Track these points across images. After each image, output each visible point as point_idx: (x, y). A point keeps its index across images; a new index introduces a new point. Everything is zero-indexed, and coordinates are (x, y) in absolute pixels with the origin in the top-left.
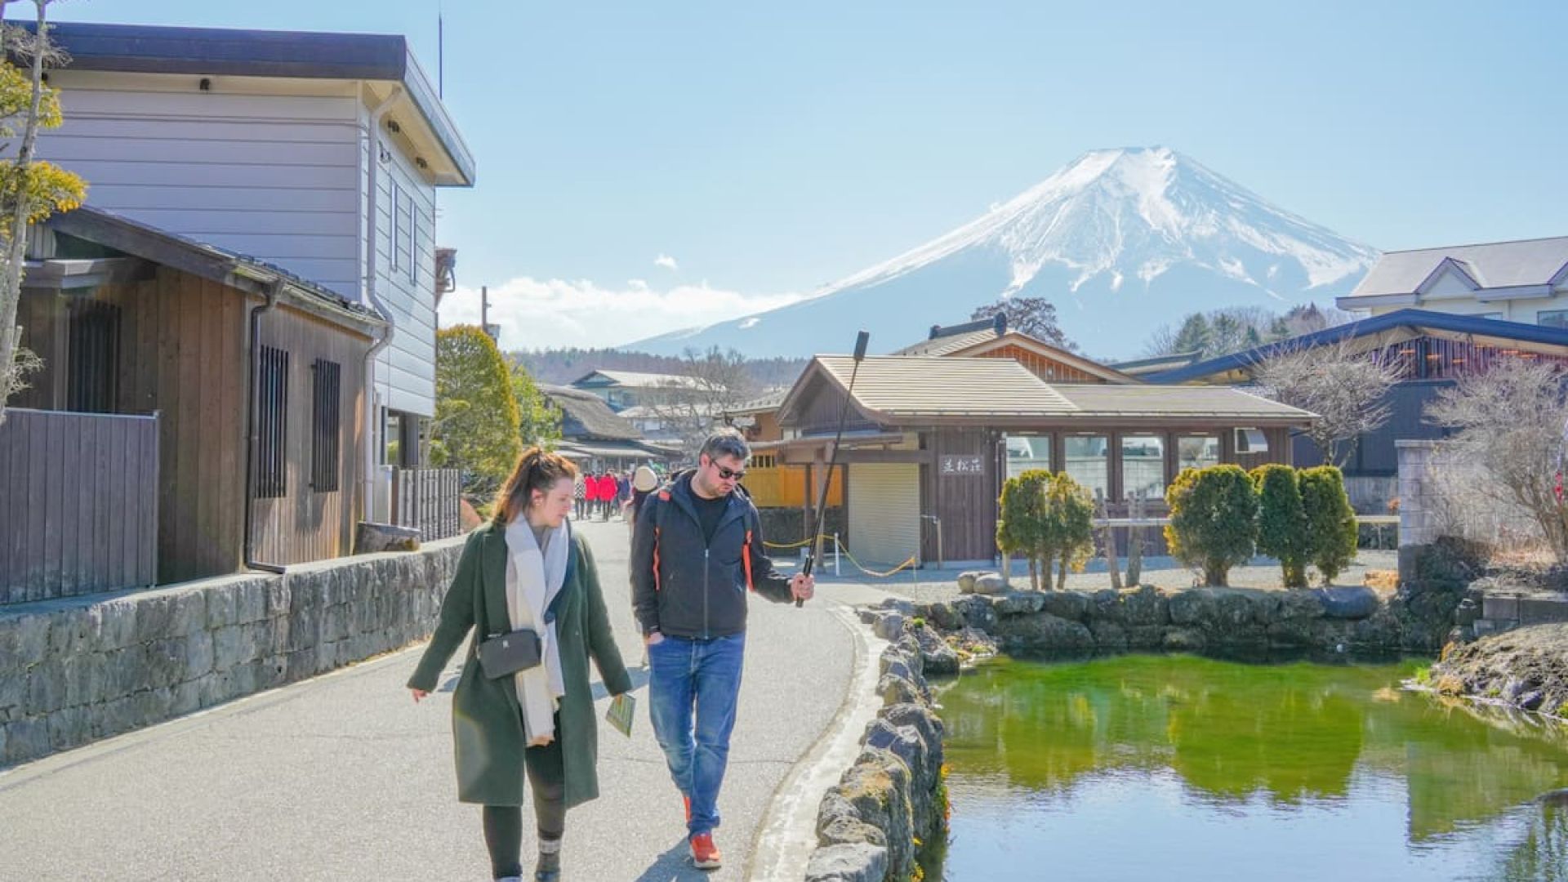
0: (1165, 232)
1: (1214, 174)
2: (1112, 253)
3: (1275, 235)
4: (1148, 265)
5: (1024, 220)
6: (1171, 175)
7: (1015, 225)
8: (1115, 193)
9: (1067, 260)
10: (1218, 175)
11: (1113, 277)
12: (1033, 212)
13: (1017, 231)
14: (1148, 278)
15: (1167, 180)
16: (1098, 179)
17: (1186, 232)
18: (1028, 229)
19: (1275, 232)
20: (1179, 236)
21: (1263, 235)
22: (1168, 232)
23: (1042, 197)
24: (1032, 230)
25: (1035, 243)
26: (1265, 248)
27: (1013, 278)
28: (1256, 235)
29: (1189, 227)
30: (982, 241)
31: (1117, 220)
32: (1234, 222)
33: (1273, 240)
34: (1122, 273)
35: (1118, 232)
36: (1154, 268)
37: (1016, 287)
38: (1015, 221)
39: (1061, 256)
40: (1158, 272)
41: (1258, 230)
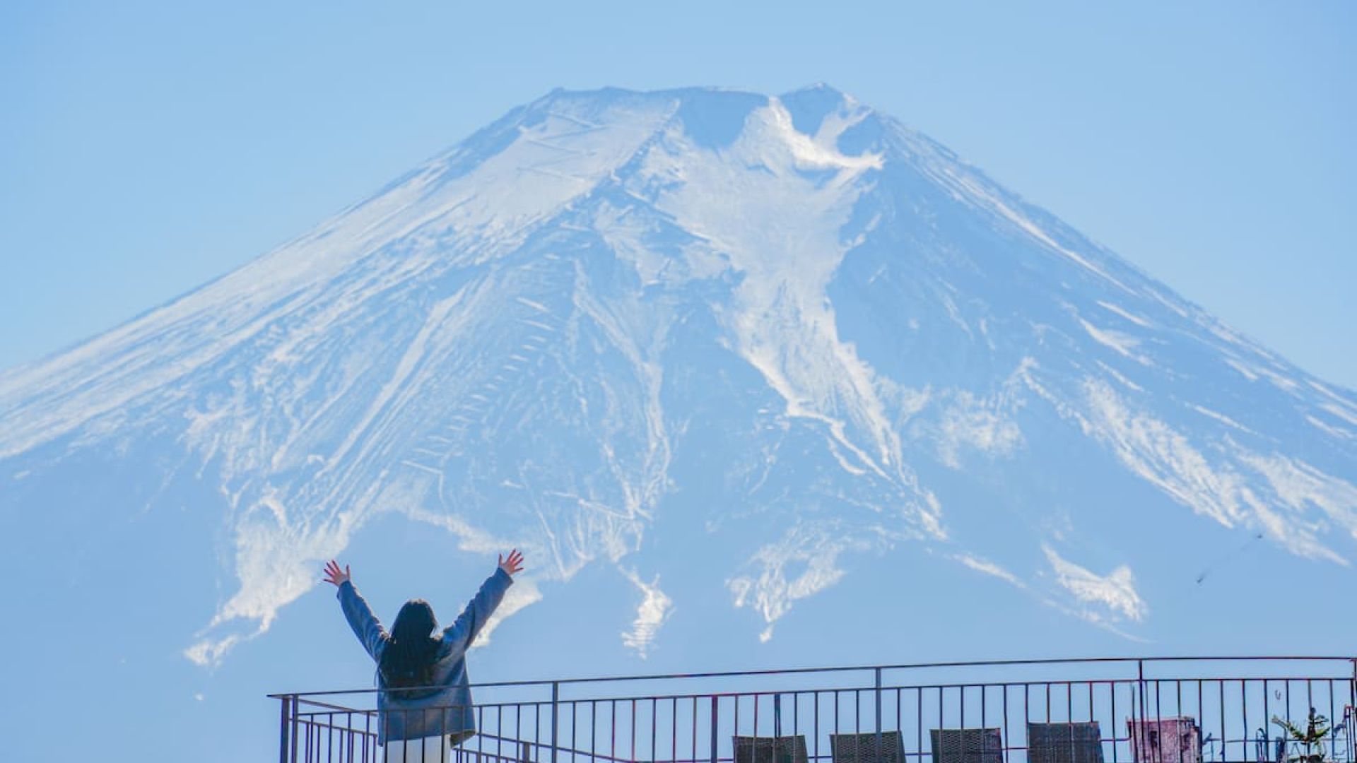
0: (837, 428)
1: (1032, 212)
2: (633, 504)
3: (1259, 463)
4: (771, 556)
5: (280, 354)
6: (861, 209)
7: (247, 372)
8: (648, 266)
9: (456, 525)
10: (1048, 220)
11: (629, 601)
12: (320, 324)
13: (254, 398)
14: (771, 610)
15: (846, 232)
16: (585, 204)
17: (916, 432)
18: (301, 385)
19: (1266, 450)
20: (891, 451)
21: (1213, 460)
22: (849, 431)
23: (361, 267)
24: (316, 394)
25: (326, 449)
26: (1225, 513)
27: (233, 587)
28: (1191, 463)
29: (930, 414)
30: (107, 427)
31: (652, 371)
32: (1110, 409)
33: (1257, 482)
34: (665, 588)
35: (655, 414)
36: (794, 570)
37: (243, 625)
38: (250, 353)
39: (430, 503)
40: (807, 585)
41: (1195, 443)
